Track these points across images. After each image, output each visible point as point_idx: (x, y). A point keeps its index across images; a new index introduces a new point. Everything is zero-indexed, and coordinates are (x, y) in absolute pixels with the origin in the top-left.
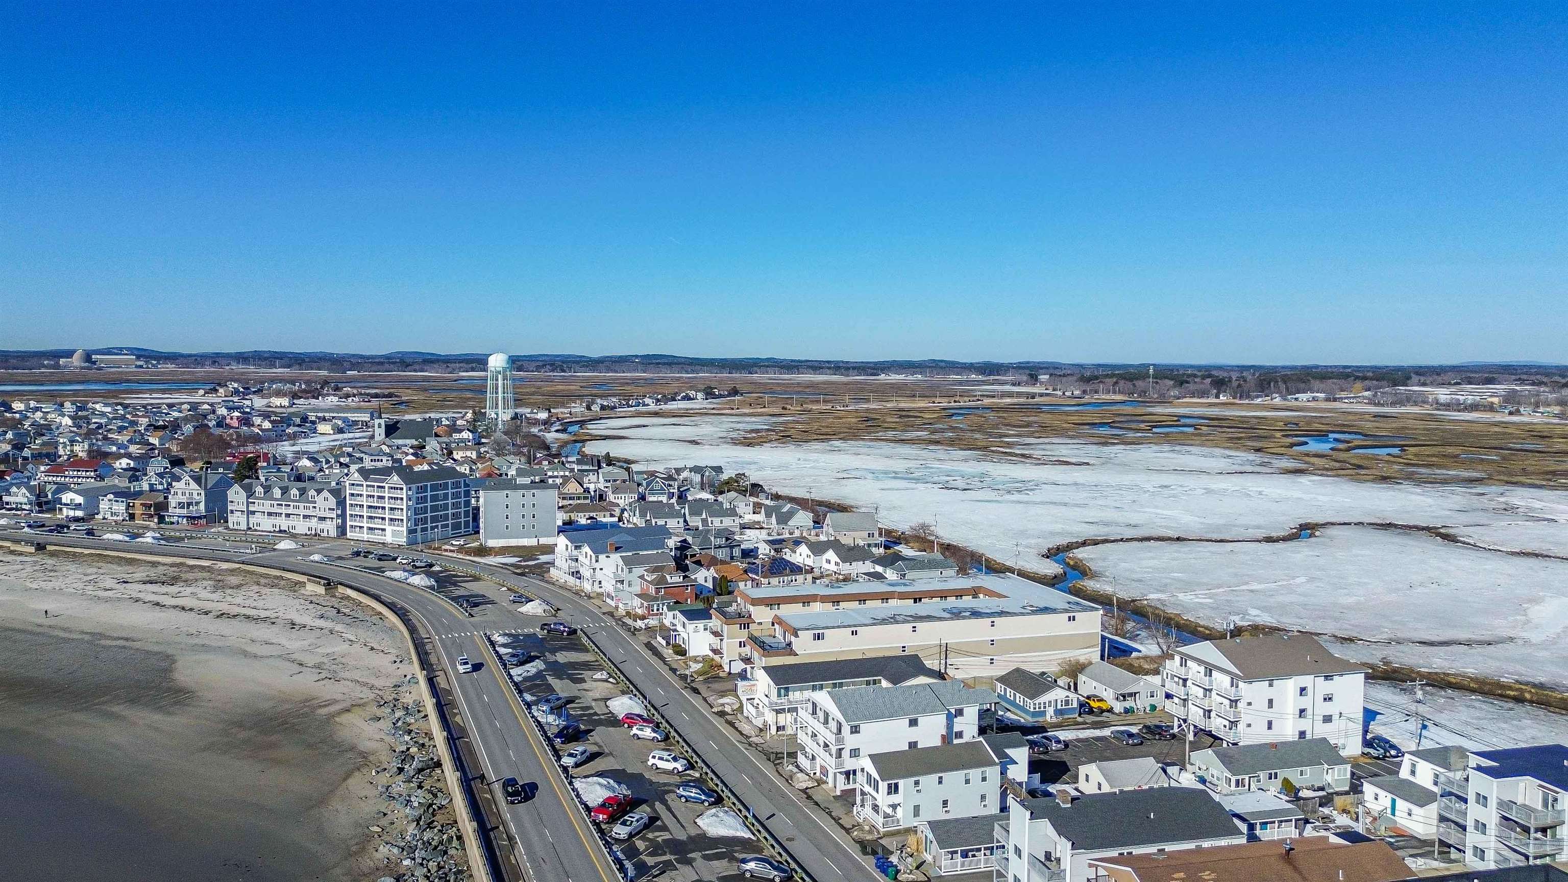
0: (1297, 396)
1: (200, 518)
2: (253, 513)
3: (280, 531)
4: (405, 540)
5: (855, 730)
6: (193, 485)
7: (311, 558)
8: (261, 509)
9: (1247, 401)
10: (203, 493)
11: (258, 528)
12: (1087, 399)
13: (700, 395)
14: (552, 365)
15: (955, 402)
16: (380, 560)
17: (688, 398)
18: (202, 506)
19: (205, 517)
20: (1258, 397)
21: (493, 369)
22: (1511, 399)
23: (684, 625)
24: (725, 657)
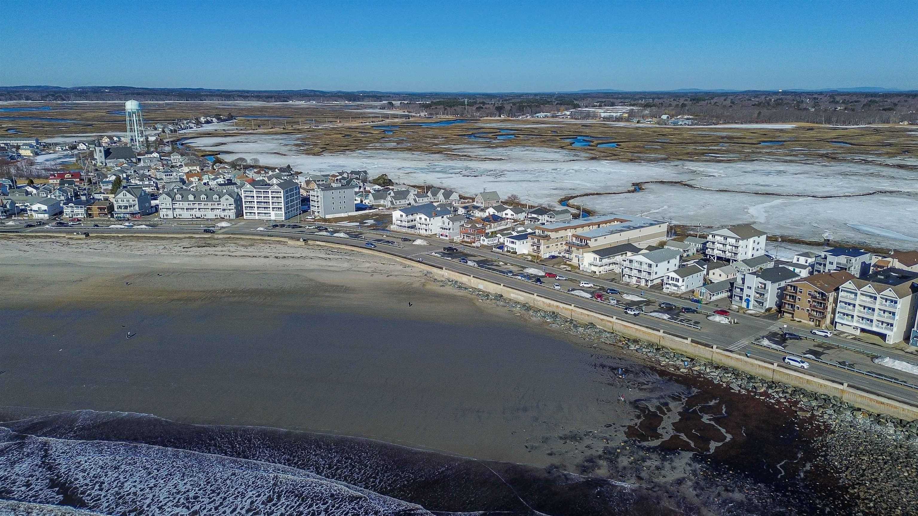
0: (537, 115)
1: (136, 213)
2: (174, 209)
3: (197, 218)
4: (284, 218)
5: (657, 266)
6: (129, 195)
7: (258, 229)
8: (181, 206)
9: (514, 119)
10: (136, 199)
11: (180, 217)
12: (434, 119)
13: (214, 120)
15: (372, 122)
17: (208, 122)
18: (137, 207)
19: (139, 213)
20: (519, 116)
21: (130, 111)
23: (513, 242)
24: (542, 252)
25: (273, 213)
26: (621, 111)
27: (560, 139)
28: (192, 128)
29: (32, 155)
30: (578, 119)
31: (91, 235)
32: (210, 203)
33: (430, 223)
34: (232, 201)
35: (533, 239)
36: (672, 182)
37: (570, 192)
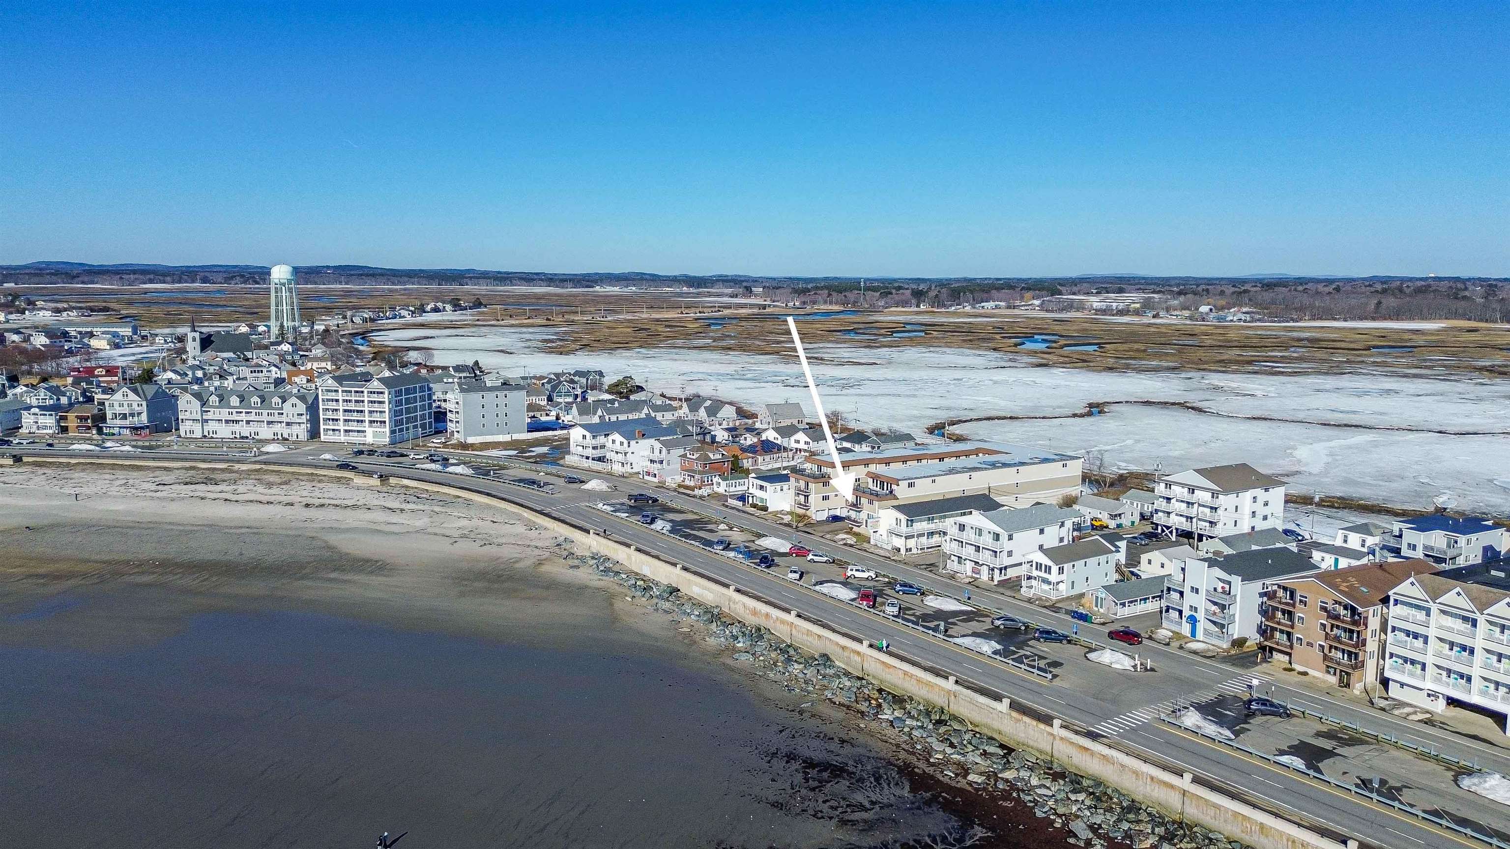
0: (983, 304)
1: (141, 428)
2: (207, 421)
3: (242, 438)
4: (388, 440)
5: (1010, 538)
6: (132, 396)
7: (322, 457)
8: (217, 417)
9: (943, 310)
10: (144, 403)
11: (214, 436)
12: (809, 309)
13: (448, 307)
14: (242, 276)
15: (700, 312)
16: (388, 456)
17: (436, 310)
18: (144, 418)
19: (147, 427)
20: (951, 306)
21: (277, 281)
22: (1147, 305)
23: (762, 487)
24: (813, 509)
25: (370, 431)
26: (1133, 299)
27: (1002, 337)
28: (404, 317)
29: (108, 347)
30: (1052, 311)
31: (25, 459)
32: (265, 412)
33: (630, 450)
34: (302, 407)
35: (797, 480)
36: (1166, 403)
37: (962, 413)
